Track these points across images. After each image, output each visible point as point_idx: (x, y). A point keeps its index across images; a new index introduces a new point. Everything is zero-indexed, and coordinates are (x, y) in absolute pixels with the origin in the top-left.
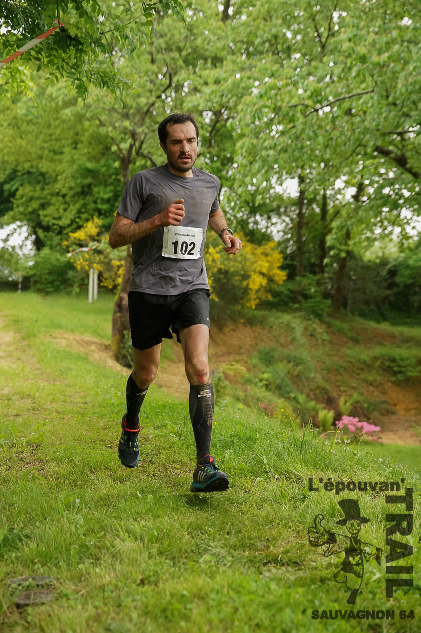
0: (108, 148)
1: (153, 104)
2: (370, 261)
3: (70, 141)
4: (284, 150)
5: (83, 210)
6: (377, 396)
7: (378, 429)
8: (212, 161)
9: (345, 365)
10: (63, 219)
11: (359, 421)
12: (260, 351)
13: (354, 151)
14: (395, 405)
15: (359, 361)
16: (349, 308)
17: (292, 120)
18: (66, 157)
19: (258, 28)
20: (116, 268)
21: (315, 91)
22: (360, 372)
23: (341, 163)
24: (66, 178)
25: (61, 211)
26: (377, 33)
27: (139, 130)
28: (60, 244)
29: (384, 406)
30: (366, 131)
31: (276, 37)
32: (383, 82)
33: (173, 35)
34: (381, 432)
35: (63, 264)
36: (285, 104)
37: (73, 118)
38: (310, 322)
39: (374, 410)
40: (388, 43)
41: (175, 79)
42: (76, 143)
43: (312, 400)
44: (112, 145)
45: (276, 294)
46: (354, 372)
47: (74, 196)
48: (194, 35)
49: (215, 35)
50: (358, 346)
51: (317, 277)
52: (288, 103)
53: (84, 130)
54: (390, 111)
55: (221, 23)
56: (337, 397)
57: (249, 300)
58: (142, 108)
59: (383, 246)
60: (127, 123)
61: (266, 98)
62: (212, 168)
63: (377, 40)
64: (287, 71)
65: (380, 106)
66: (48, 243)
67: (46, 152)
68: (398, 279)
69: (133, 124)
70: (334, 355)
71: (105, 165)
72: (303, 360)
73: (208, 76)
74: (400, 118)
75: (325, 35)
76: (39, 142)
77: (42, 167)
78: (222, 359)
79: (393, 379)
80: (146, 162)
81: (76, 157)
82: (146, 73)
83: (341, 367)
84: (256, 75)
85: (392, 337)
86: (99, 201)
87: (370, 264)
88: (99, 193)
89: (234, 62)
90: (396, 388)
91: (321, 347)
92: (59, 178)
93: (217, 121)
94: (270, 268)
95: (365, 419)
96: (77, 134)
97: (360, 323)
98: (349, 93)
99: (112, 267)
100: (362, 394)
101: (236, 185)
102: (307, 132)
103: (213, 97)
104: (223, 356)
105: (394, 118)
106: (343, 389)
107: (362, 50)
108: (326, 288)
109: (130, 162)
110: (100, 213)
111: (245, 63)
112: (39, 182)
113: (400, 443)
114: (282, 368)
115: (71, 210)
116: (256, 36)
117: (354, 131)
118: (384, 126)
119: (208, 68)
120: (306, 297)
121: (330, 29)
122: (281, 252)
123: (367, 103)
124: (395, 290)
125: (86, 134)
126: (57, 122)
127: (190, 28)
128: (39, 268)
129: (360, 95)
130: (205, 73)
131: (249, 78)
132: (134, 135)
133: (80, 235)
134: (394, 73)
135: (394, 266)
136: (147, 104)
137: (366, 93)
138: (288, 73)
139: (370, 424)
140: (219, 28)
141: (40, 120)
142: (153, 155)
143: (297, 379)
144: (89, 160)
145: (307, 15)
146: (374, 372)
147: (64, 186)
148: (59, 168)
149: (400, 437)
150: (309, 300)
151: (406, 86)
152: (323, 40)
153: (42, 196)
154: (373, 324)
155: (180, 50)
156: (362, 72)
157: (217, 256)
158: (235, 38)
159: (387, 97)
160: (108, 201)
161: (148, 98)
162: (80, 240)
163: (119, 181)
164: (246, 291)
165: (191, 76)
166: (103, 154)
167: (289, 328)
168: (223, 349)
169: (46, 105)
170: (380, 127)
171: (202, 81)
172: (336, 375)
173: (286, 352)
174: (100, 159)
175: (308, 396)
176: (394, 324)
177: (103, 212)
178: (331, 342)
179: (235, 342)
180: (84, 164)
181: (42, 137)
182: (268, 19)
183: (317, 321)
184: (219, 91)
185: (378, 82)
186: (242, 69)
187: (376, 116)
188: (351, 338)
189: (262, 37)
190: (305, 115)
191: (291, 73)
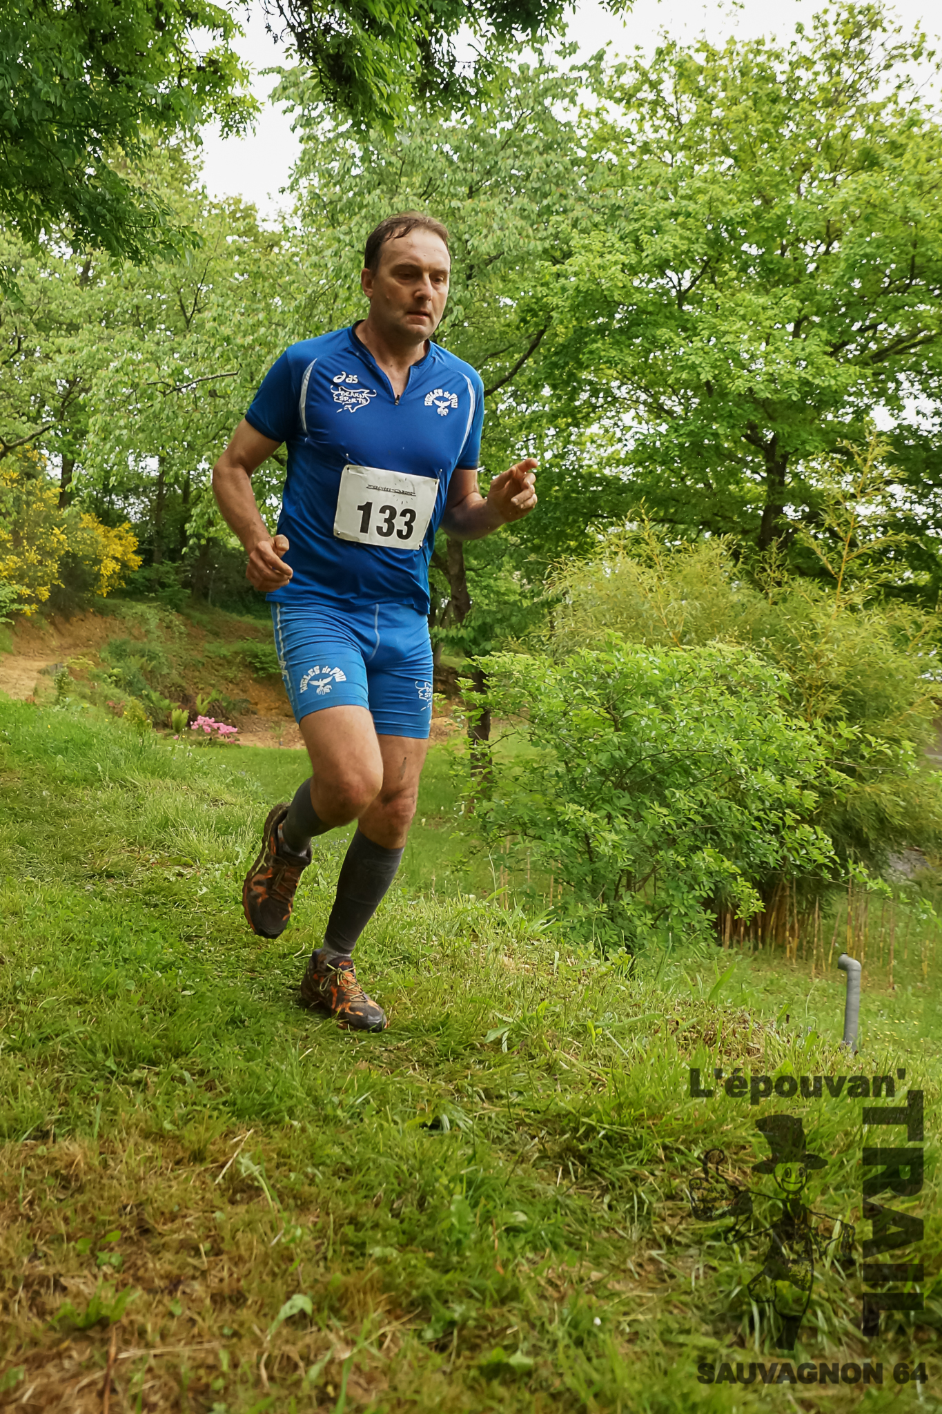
2: (234, 549)
4: (141, 430)
6: (238, 694)
7: (236, 730)
8: (64, 433)
9: (204, 660)
11: (216, 722)
12: (110, 644)
13: (217, 433)
14: (256, 704)
15: (219, 656)
16: (210, 599)
17: (150, 398)
19: (118, 297)
21: (177, 369)
22: (220, 668)
23: (203, 445)
26: (243, 314)
29: (244, 705)
30: (229, 414)
32: (248, 365)
34: (239, 733)
36: (143, 381)
38: (167, 613)
39: (233, 710)
40: (254, 325)
41: (24, 345)
43: (166, 698)
45: (130, 581)
46: (212, 667)
48: (48, 298)
49: (71, 300)
50: (219, 640)
51: (176, 564)
52: (147, 380)
55: (78, 287)
56: (194, 695)
57: (100, 588)
61: (123, 374)
62: (63, 441)
63: (242, 322)
65: (245, 389)
70: (192, 650)
72: (157, 654)
73: (62, 344)
75: (191, 309)
78: (67, 652)
79: (255, 676)
83: (199, 662)
85: (256, 630)
89: (90, 331)
90: (257, 686)
91: (178, 640)
93: (70, 393)
94: (125, 553)
95: (222, 719)
97: (222, 615)
98: (212, 373)
100: (221, 692)
101: (88, 462)
102: (166, 412)
103: (66, 367)
104: (68, 648)
106: (201, 686)
107: (226, 330)
108: (186, 576)
111: (103, 332)
113: (260, 745)
114: (134, 663)
116: (117, 305)
117: (216, 413)
119: (62, 335)
120: (163, 585)
121: (196, 304)
122: (136, 535)
123: (231, 385)
127: (44, 291)
129: (223, 377)
130: (58, 341)
131: (106, 350)
134: (259, 355)
137: (230, 375)
138: (148, 347)
139: (227, 724)
140: (76, 294)
143: (151, 675)
146: (234, 668)
149: (260, 739)
150: (167, 590)
152: (188, 315)
154: (234, 616)
156: (226, 353)
157: (63, 537)
158: (93, 305)
159: (252, 380)
164: (98, 576)
165: (43, 343)
167: (143, 619)
168: (70, 641)
171: (54, 348)
172: (193, 671)
173: (140, 645)
175: (162, 694)
176: (256, 617)
178: (188, 635)
179: (84, 633)
183: (173, 611)
184: (73, 361)
185: (243, 365)
186: (101, 339)
187: (240, 399)
188: (210, 631)
189: (122, 307)
190: (164, 394)
191: (153, 348)
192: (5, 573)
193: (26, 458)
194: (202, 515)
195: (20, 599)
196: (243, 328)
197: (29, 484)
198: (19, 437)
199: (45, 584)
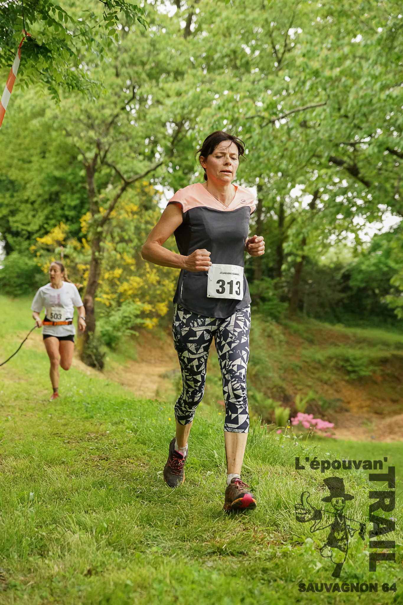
0: (74, 158)
1: (117, 116)
2: (325, 266)
3: (38, 151)
5: (51, 216)
6: (331, 394)
7: (331, 425)
8: (175, 170)
9: (301, 364)
10: (31, 226)
11: (314, 418)
13: (308, 161)
14: (349, 403)
15: (314, 361)
16: (305, 311)
17: (249, 131)
18: (35, 166)
19: (217, 44)
20: (82, 272)
21: (271, 103)
22: (315, 371)
23: (296, 172)
24: (34, 186)
25: (30, 217)
26: (329, 49)
27: (104, 140)
28: (28, 249)
29: (338, 404)
30: (319, 142)
31: (235, 52)
32: (335, 95)
33: (136, 50)
34: (335, 428)
35: (31, 268)
36: (242, 116)
37: (41, 128)
38: (268, 324)
39: (329, 407)
40: (340, 59)
41: (138, 92)
42: (44, 152)
43: (269, 398)
44: (78, 154)
46: (309, 371)
47: (42, 203)
48: (157, 50)
49: (177, 50)
50: (314, 347)
51: (275, 281)
52: (245, 115)
53: (52, 140)
54: (342, 123)
55: (182, 39)
56: (293, 395)
58: (106, 119)
59: (338, 251)
60: (92, 133)
61: (223, 110)
62: (174, 177)
63: (329, 56)
64: (246, 84)
65: (333, 118)
66: (17, 247)
67: (15, 161)
68: (351, 283)
69: (97, 134)
70: (291, 355)
71: (72, 174)
72: (260, 360)
73: (170, 89)
74: (352, 130)
75: (282, 51)
76: (8, 151)
77: (12, 175)
79: (347, 378)
80: (111, 171)
81: (44, 166)
82: (111, 86)
83: (297, 366)
84: (215, 88)
85: (346, 337)
86: (66, 208)
87: (325, 269)
88: (66, 199)
89: (194, 76)
90: (349, 387)
91: (278, 348)
92: (28, 186)
93: (179, 132)
95: (320, 416)
96: (45, 144)
97: (316, 324)
98: (303, 105)
99: (78, 270)
100: (317, 392)
102: (263, 142)
103: (174, 109)
105: (346, 130)
106: (299, 387)
107: (315, 65)
108: (283, 292)
109: (95, 170)
110: (67, 219)
111: (205, 76)
112: (8, 190)
113: (353, 439)
115: (40, 217)
116: (216, 52)
117: (308, 141)
118: (336, 138)
119: (169, 81)
120: (264, 300)
121: (286, 45)
123: (320, 115)
124: (349, 293)
125: (54, 144)
126: (26, 133)
127: (153, 44)
128: (8, 272)
129: (313, 108)
130: (167, 86)
131: (209, 90)
132: (99, 145)
133: (47, 240)
134: (345, 86)
135: (347, 270)
136: (111, 115)
137: (320, 106)
138: (245, 86)
139: (324, 420)
140: (181, 43)
141: (10, 131)
142: (118, 163)
143: (255, 378)
144: (57, 168)
145: (265, 32)
146: (328, 371)
147: (32, 194)
148: (28, 176)
149: (354, 434)
150: (267, 303)
151: (356, 99)
152: (280, 55)
153: (12, 203)
154: (327, 326)
155: (143, 64)
156: (315, 86)
158: (195, 53)
159: (339, 109)
160: (75, 208)
161: (112, 109)
162: (47, 245)
163: (84, 188)
165: (155, 90)
166: (70, 163)
169: (14, 116)
170: (333, 138)
171: (164, 94)
172: (292, 374)
174: (67, 167)
175: (265, 394)
176: (348, 325)
177: (70, 218)
178: (287, 343)
180: (52, 172)
181: (11, 146)
182: (227, 34)
183: (274, 322)
184: (180, 103)
185: (331, 97)
186: (203, 82)
187: (329, 128)
188: (306, 339)
189: (221, 52)
190: (261, 127)
191: (249, 86)
192: (130, 292)
193: (144, 193)
194: (298, 234)
195: (143, 315)
196: (330, 62)
197: (147, 215)
198: (136, 173)
199: (163, 301)
